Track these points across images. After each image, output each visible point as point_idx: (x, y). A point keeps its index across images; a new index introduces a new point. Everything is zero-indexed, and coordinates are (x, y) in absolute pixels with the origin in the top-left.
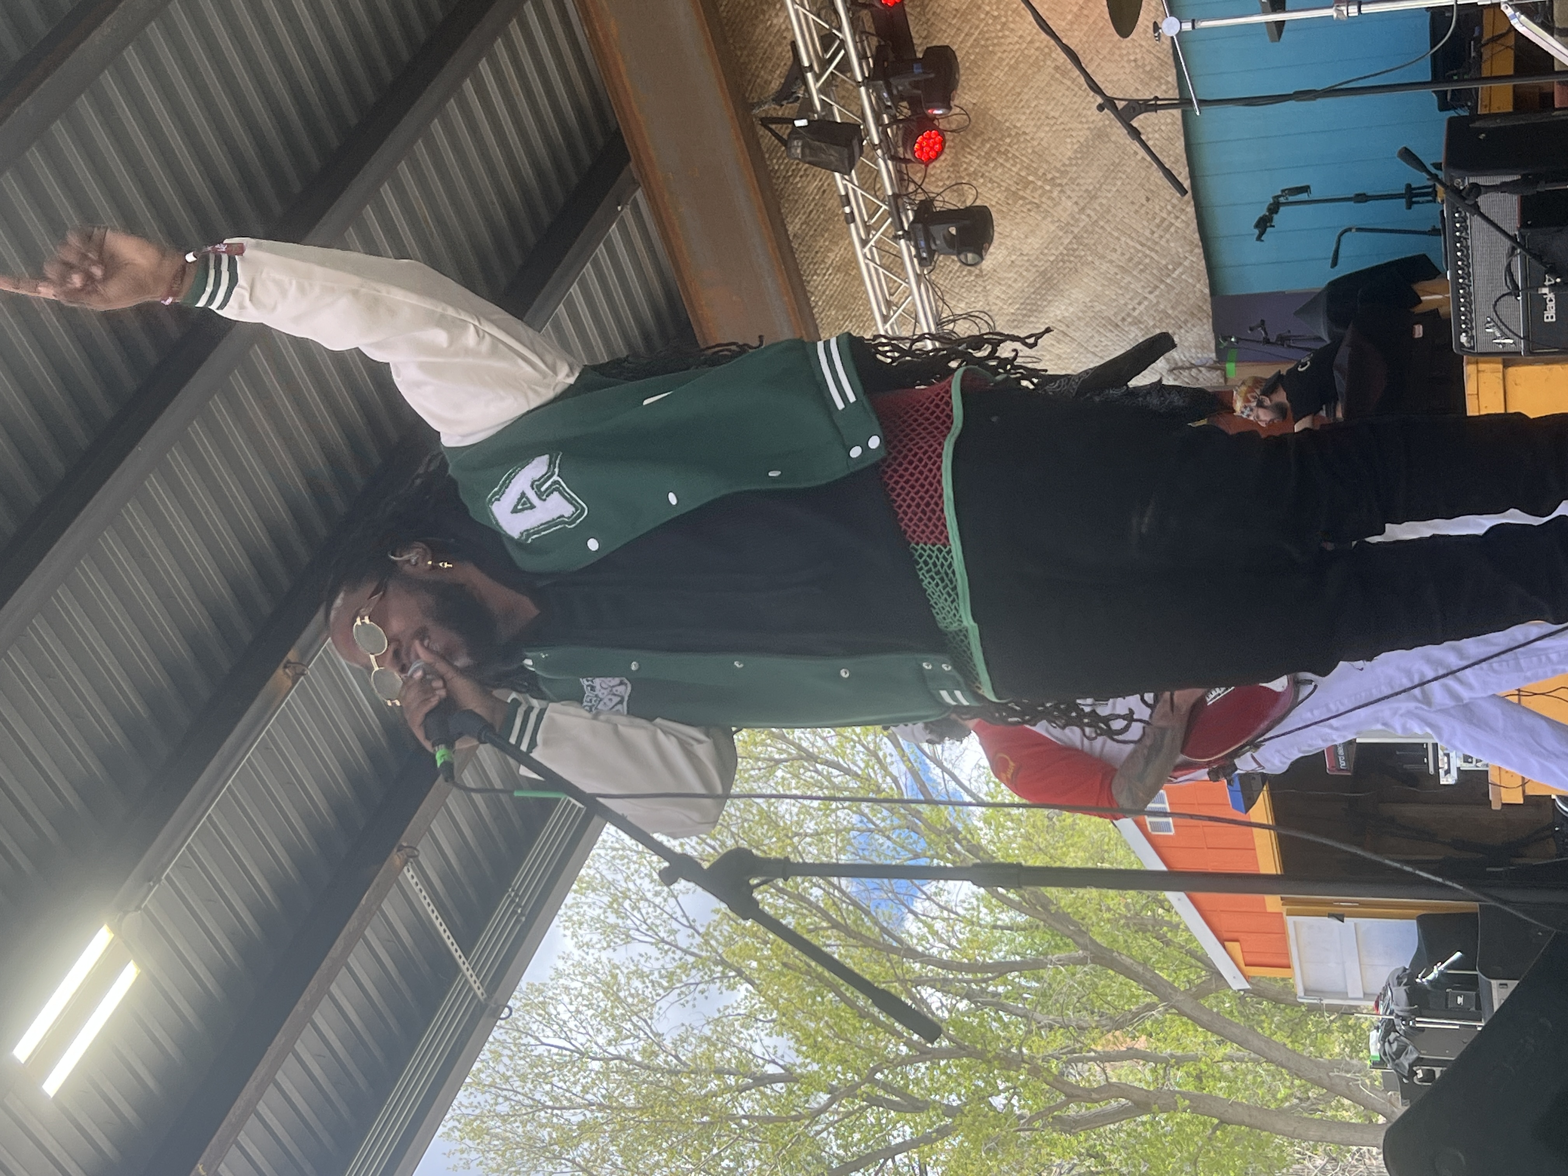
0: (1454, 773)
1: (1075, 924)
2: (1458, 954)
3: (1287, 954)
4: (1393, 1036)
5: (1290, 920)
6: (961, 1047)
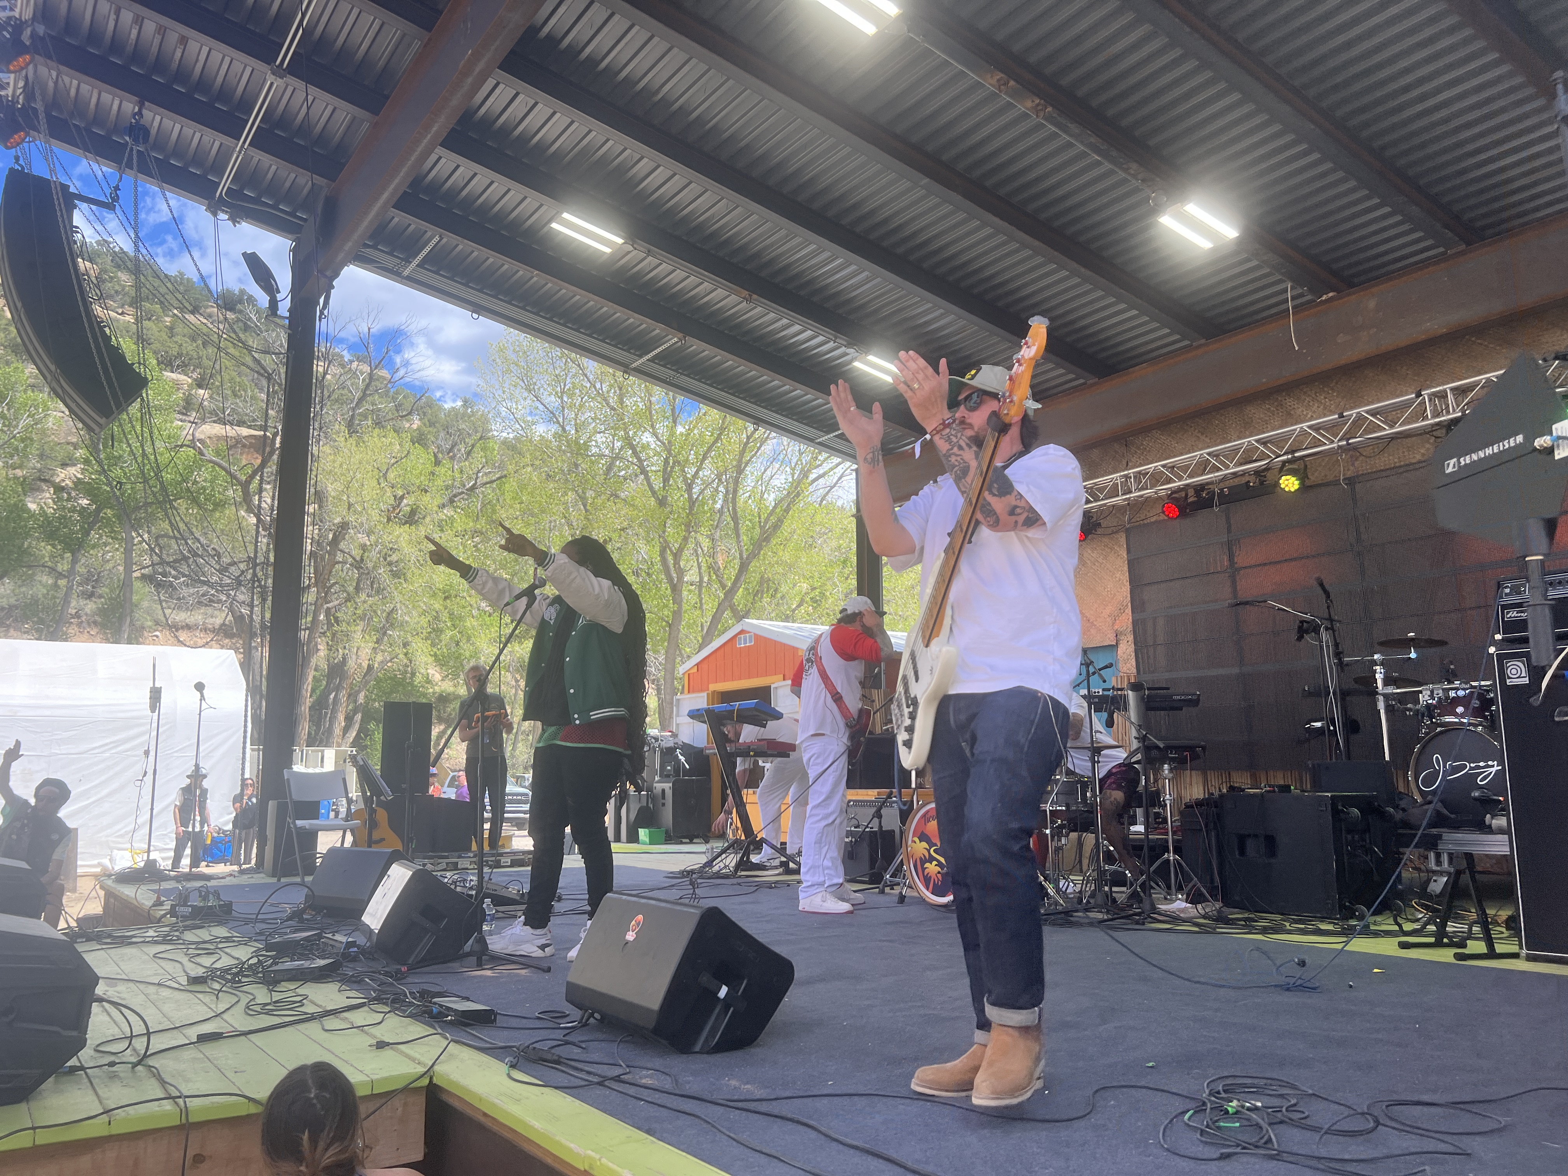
0: (763, 765)
1: (759, 553)
2: (688, 767)
3: (694, 692)
4: (653, 741)
5: (705, 694)
6: (694, 503)
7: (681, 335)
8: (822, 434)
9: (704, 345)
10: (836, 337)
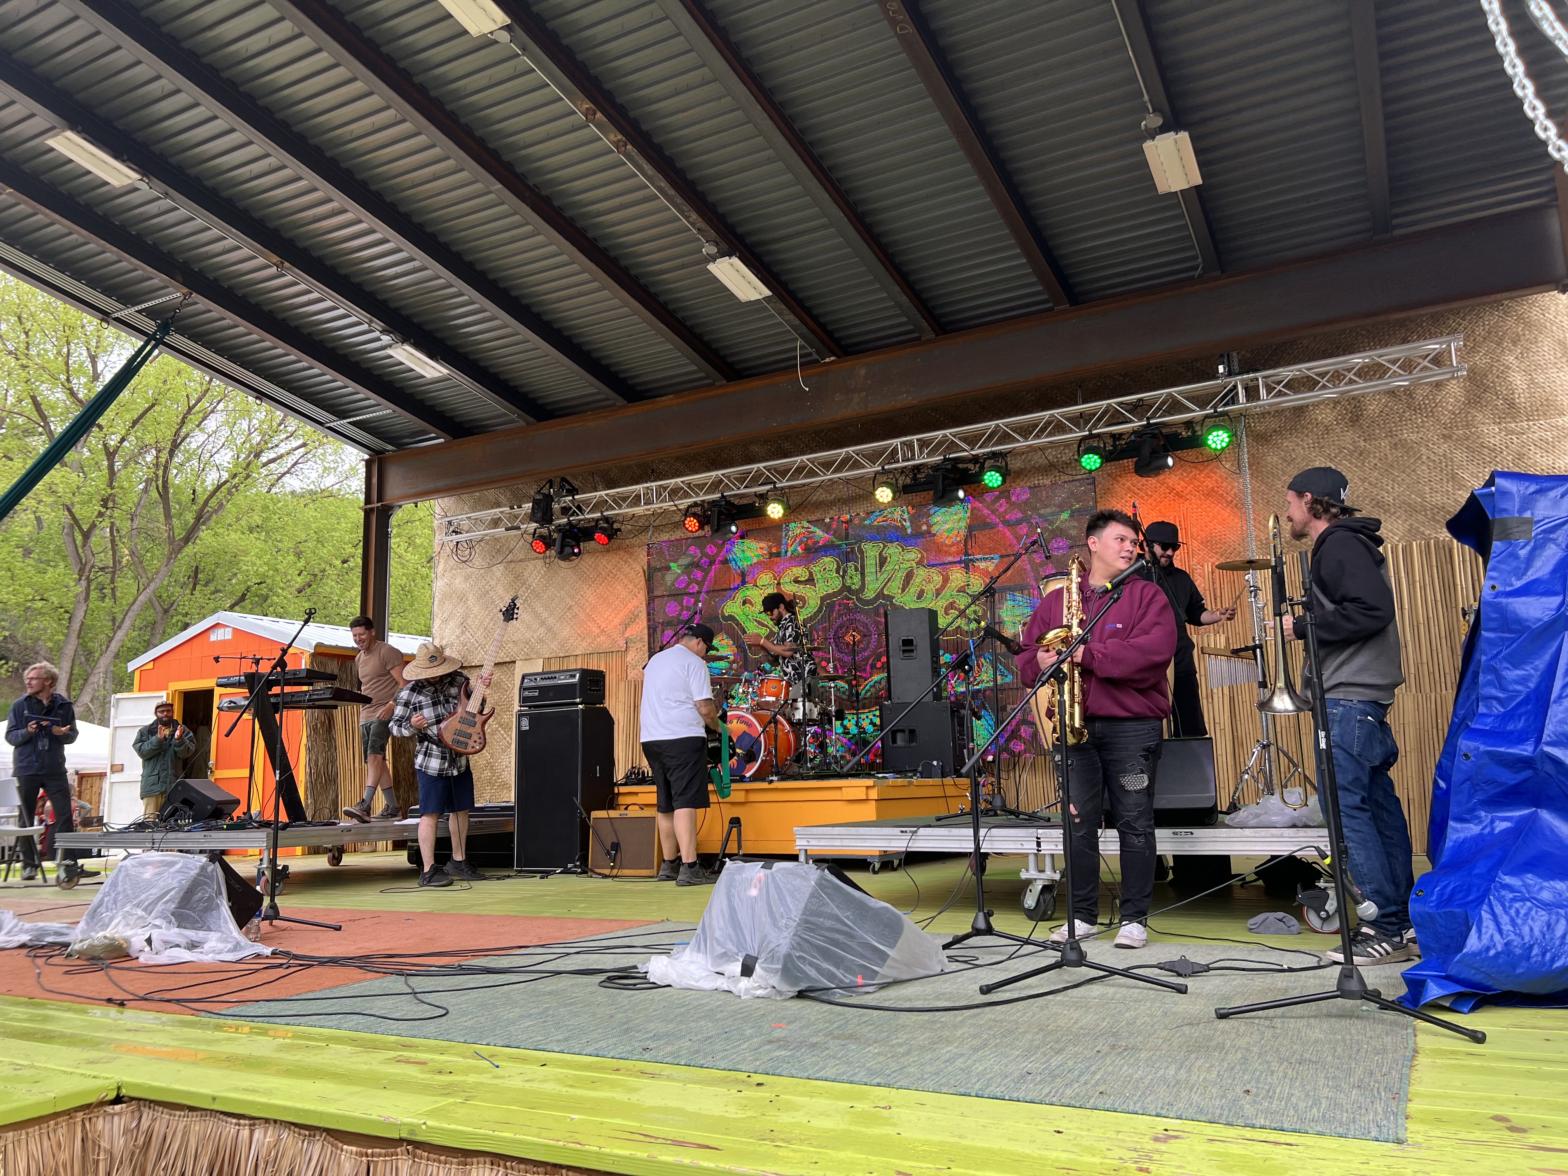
7: (185, 290)
8: (335, 418)
9: (212, 305)
10: (371, 321)
